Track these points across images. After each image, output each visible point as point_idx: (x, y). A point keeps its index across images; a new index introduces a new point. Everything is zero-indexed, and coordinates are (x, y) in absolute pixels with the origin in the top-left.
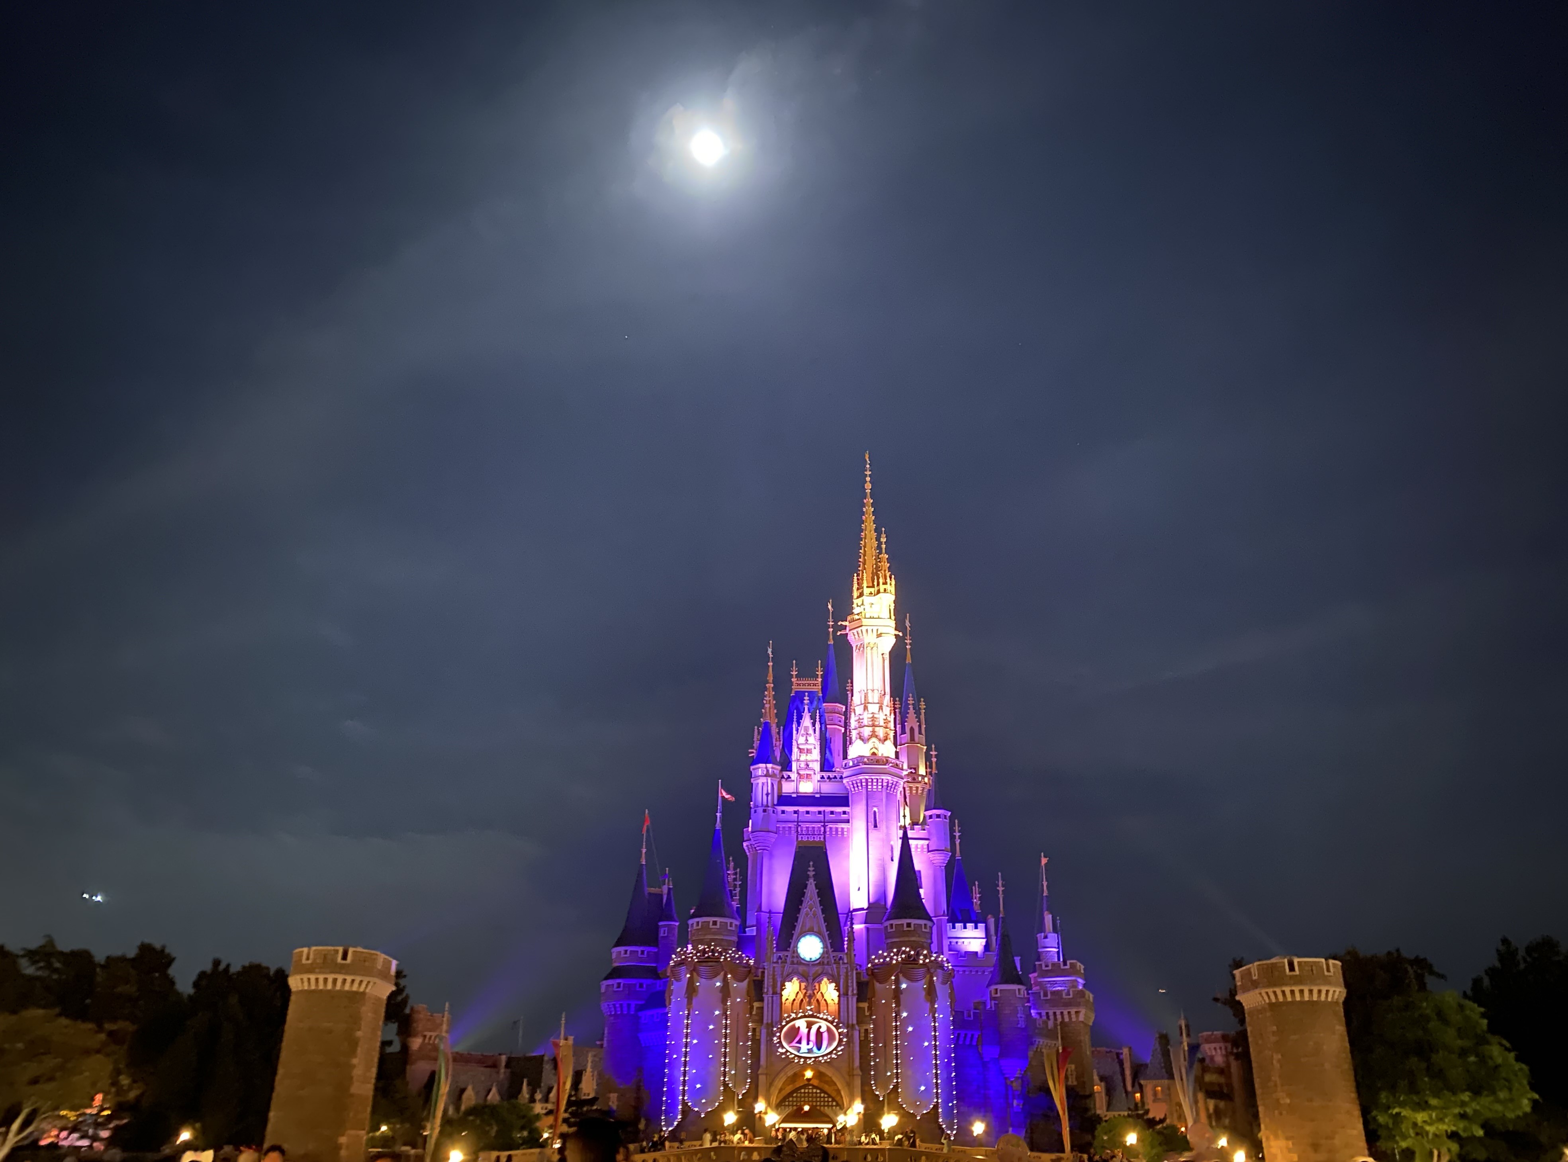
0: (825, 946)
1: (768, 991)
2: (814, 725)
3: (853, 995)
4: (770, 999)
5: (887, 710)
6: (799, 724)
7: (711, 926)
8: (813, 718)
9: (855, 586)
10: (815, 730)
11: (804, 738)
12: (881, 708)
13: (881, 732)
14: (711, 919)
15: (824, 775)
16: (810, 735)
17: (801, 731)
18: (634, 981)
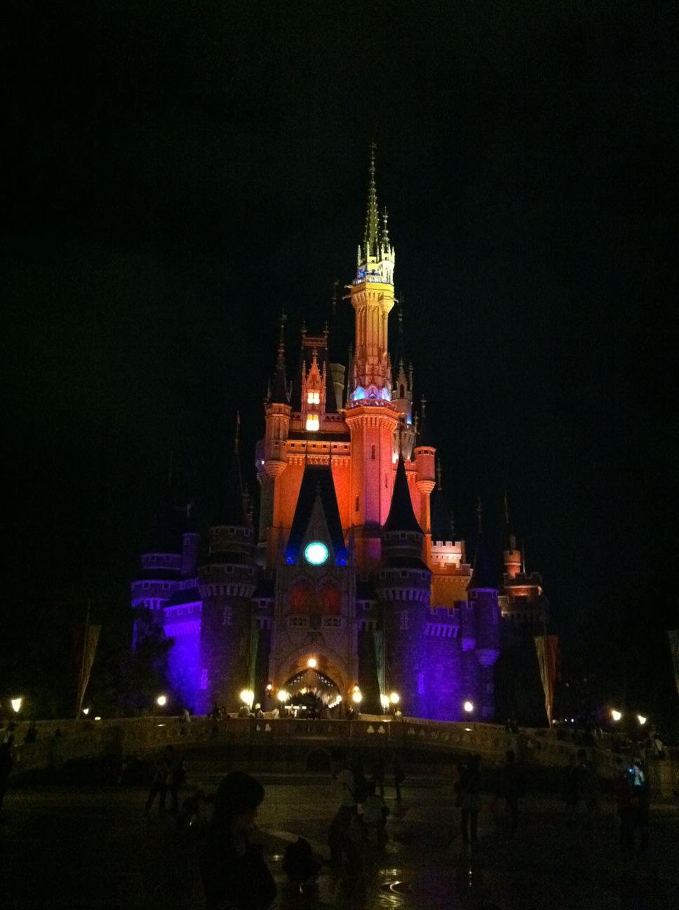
0: (329, 552)
1: (278, 588)
2: (321, 373)
3: (353, 592)
4: (280, 595)
5: (385, 363)
6: (308, 372)
7: (229, 533)
8: (320, 367)
10: (322, 378)
11: (312, 384)
12: (380, 361)
13: (379, 380)
14: (228, 528)
15: (329, 416)
16: (318, 382)
17: (310, 378)
18: (160, 582)
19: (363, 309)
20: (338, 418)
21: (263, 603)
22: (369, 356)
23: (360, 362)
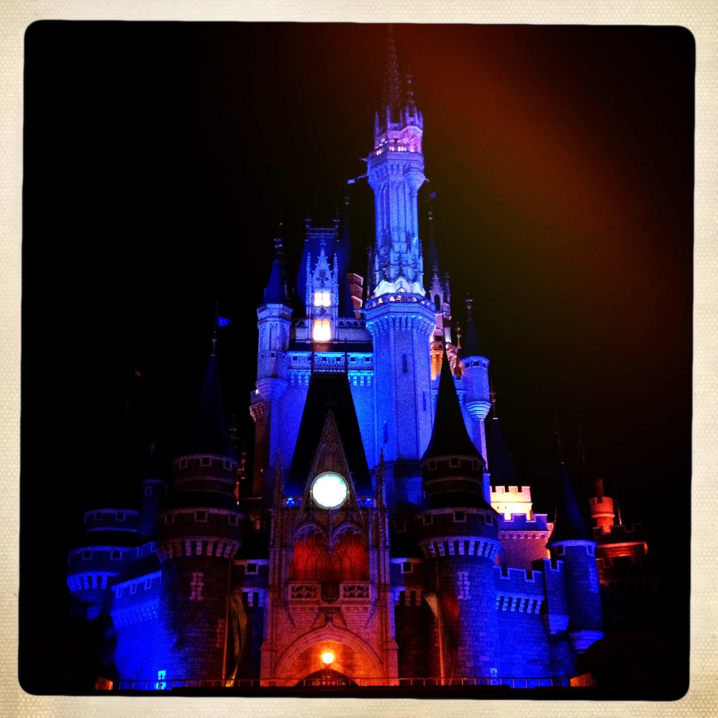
0: (350, 488)
1: (274, 543)
2: (331, 268)
3: (385, 547)
4: (277, 553)
5: (415, 251)
6: (313, 268)
7: (201, 464)
8: (330, 261)
9: (377, 122)
10: (332, 274)
11: (320, 282)
12: (409, 247)
13: (409, 272)
14: (201, 457)
15: (343, 321)
16: (327, 279)
17: (317, 274)
18: (107, 548)
19: (384, 187)
20: (356, 324)
21: (252, 567)
22: (394, 242)
23: (382, 252)
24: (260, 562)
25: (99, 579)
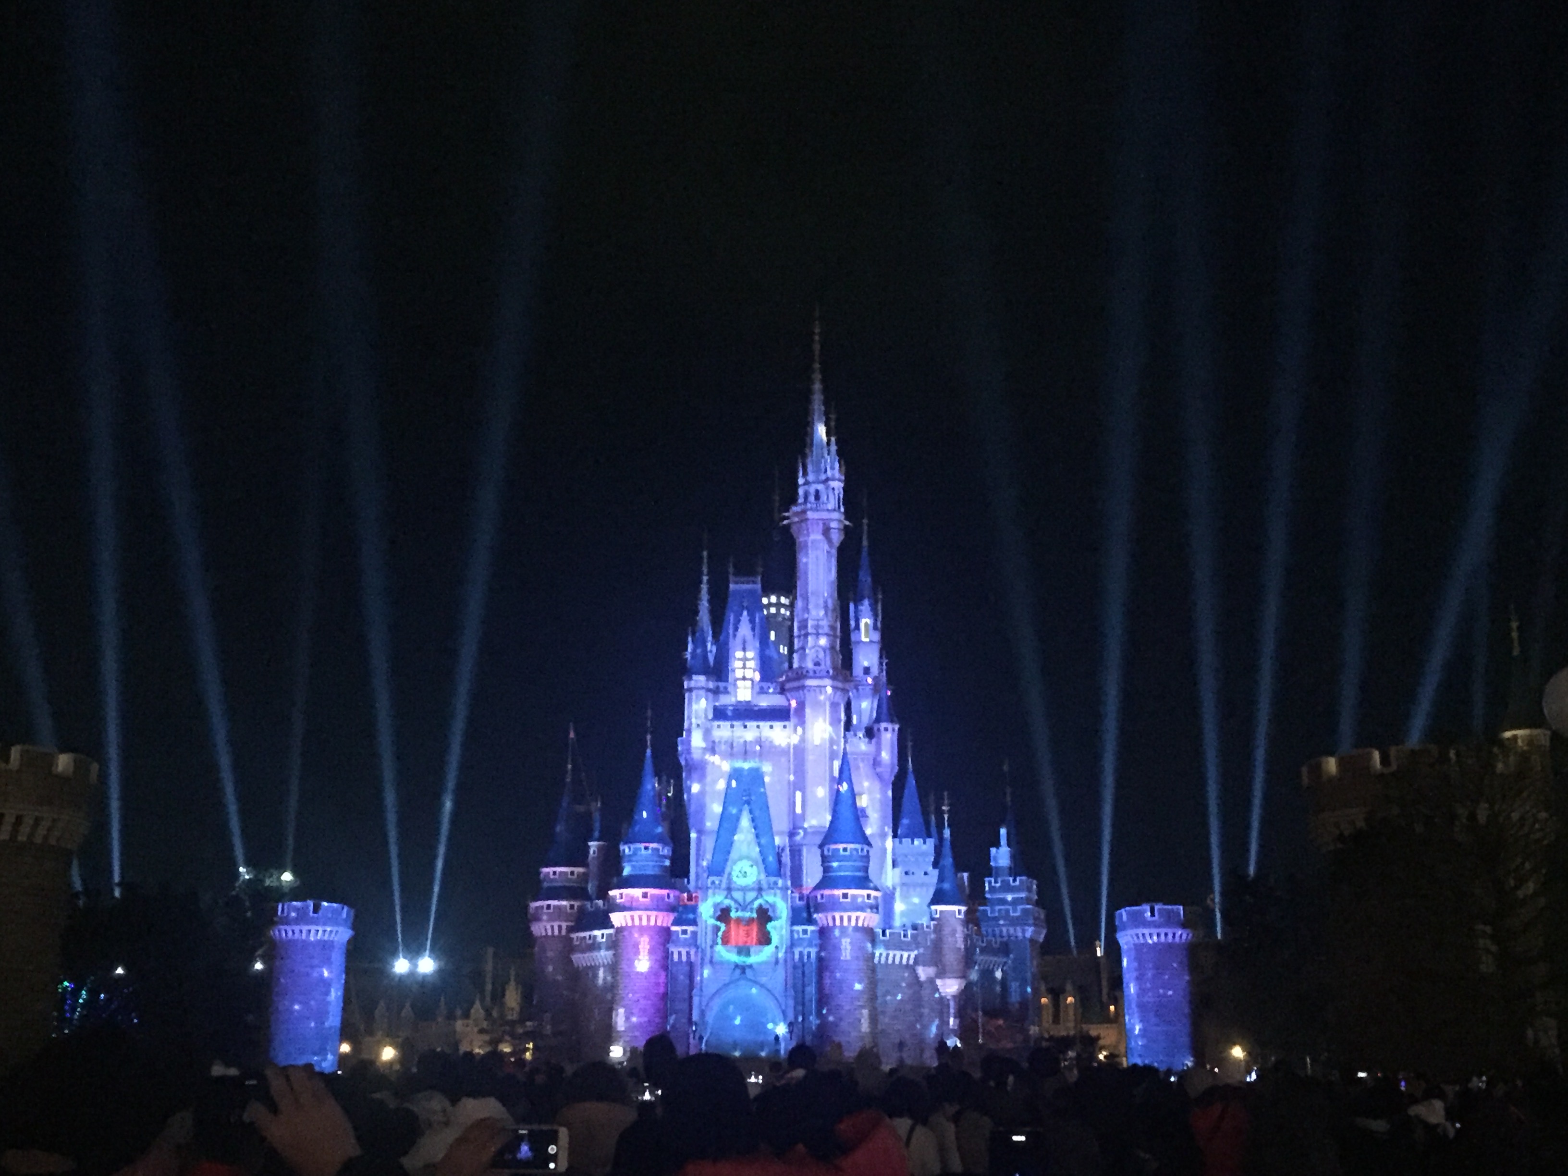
0: (759, 872)
1: (701, 915)
2: (753, 629)
6: (736, 629)
8: (752, 624)
10: (753, 638)
12: (826, 614)
17: (739, 636)
18: (564, 903)
21: (684, 932)
22: (813, 607)
24: (690, 929)
25: (560, 927)
